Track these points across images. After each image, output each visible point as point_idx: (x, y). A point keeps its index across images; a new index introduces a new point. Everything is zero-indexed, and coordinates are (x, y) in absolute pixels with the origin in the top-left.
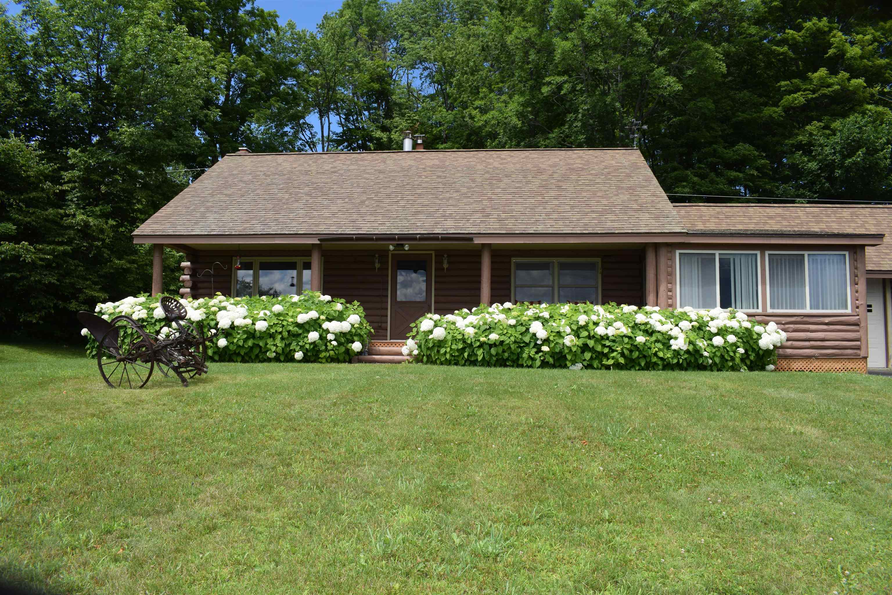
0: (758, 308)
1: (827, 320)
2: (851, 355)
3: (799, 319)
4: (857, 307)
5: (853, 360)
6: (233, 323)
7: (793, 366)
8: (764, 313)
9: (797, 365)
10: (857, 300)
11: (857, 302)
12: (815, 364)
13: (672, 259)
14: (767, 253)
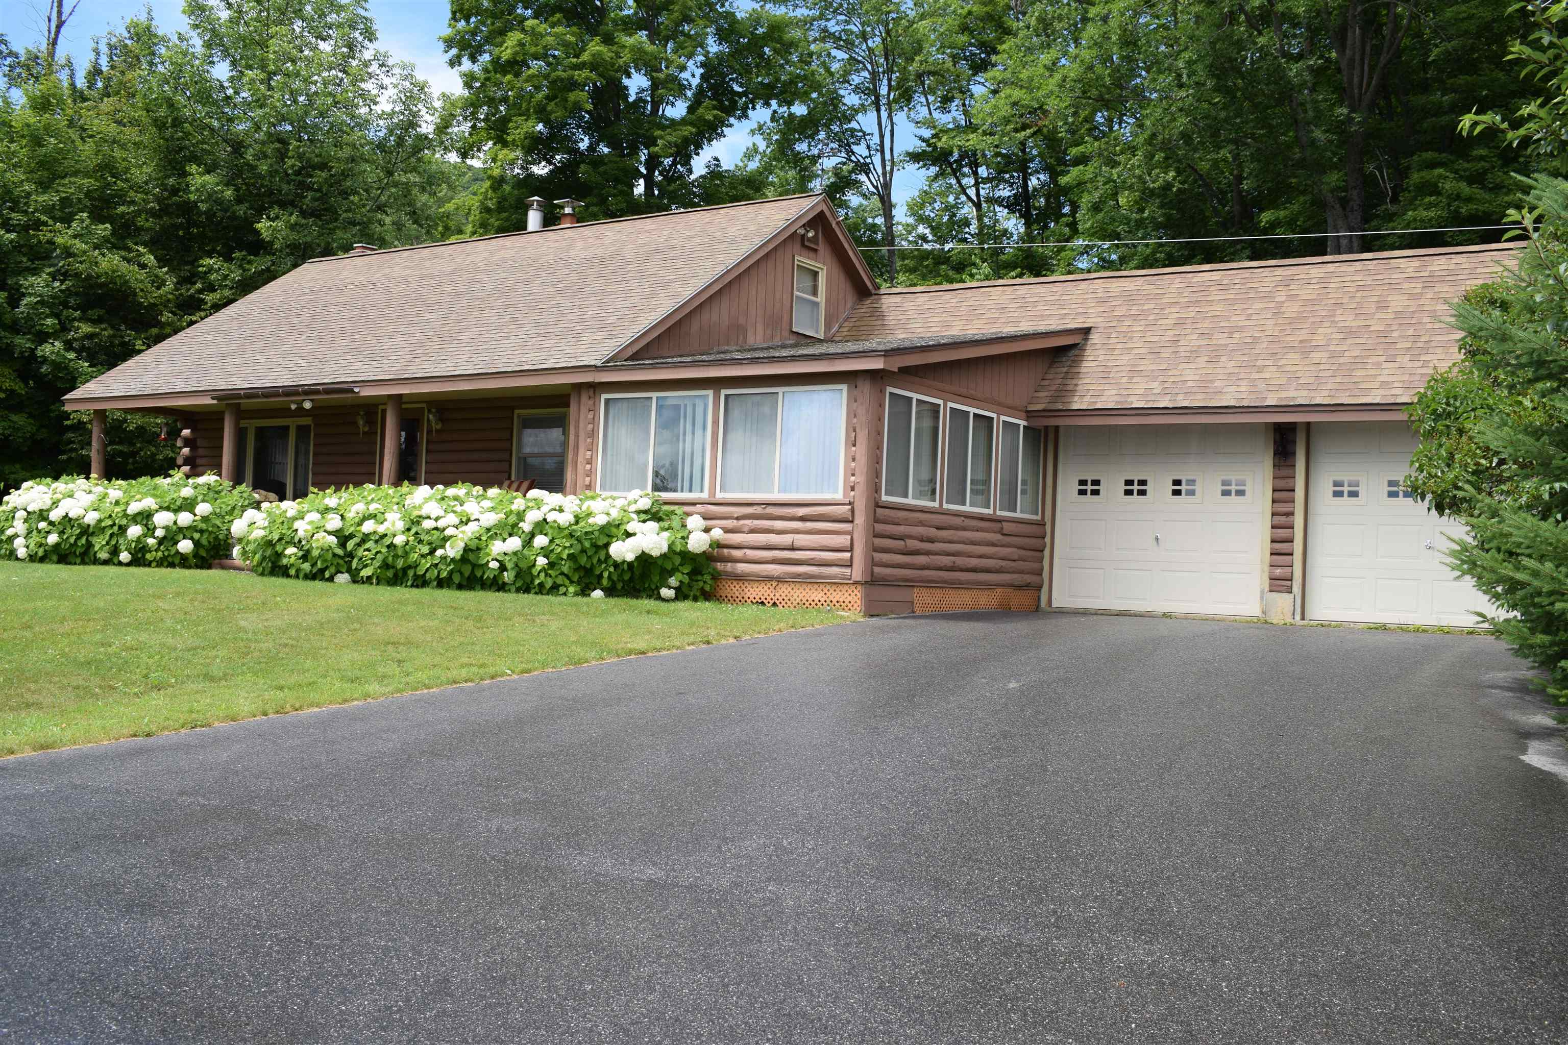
0: (702, 491)
1: (801, 512)
2: (835, 577)
3: (758, 510)
4: (853, 489)
5: (841, 587)
6: (67, 514)
7: (748, 594)
8: (713, 500)
9: (756, 591)
10: (853, 475)
11: (853, 478)
12: (780, 592)
13: (594, 410)
14: (724, 392)
